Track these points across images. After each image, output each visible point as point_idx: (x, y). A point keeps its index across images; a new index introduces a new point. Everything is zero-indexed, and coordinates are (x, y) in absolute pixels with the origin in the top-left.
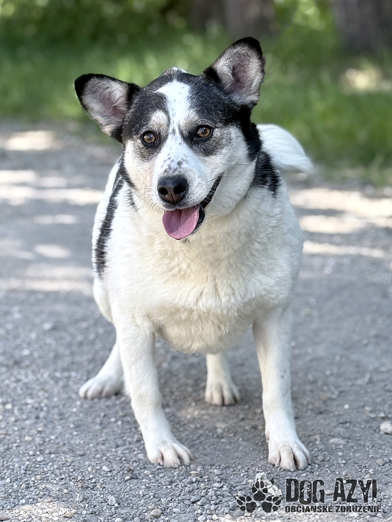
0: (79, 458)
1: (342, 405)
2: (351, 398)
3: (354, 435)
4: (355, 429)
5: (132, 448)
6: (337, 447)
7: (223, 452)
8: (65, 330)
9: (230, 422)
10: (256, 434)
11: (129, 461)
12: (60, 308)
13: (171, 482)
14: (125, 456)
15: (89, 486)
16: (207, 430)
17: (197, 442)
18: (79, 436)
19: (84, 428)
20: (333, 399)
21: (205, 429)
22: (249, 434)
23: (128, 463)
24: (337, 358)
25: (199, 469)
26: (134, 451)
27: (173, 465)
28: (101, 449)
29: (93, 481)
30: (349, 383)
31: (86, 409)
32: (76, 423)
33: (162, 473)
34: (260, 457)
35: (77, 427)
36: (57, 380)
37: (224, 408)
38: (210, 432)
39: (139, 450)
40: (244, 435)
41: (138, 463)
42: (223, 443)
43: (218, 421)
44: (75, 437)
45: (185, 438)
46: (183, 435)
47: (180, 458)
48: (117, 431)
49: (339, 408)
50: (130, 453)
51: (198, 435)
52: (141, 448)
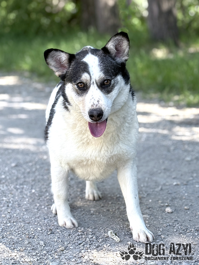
0: (27, 224)
1: (148, 200)
2: (152, 197)
3: (153, 213)
4: (154, 211)
5: (51, 220)
6: (146, 219)
7: (93, 221)
8: (22, 167)
9: (97, 208)
10: (108, 213)
11: (50, 225)
12: (20, 157)
13: (69, 235)
14: (48, 224)
15: (31, 237)
16: (86, 211)
17: (82, 217)
18: (27, 214)
19: (30, 211)
20: (144, 198)
21: (85, 211)
22: (106, 213)
23: (49, 227)
24: (147, 179)
25: (82, 229)
26: (53, 221)
27: (70, 228)
28: (38, 220)
29: (33, 235)
30: (152, 190)
31: (31, 202)
32: (26, 208)
33: (65, 231)
34: (110, 223)
35: (26, 210)
36: (17, 189)
37: (94, 202)
38: (88, 212)
39: (55, 220)
40: (103, 214)
41: (54, 227)
42: (94, 217)
43: (92, 207)
44: (25, 215)
45: (76, 215)
46: (75, 214)
47: (73, 224)
48: (45, 212)
49: (147, 202)
50: (50, 222)
51: (82, 214)
52: (56, 220)
